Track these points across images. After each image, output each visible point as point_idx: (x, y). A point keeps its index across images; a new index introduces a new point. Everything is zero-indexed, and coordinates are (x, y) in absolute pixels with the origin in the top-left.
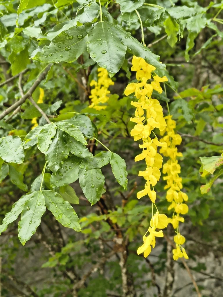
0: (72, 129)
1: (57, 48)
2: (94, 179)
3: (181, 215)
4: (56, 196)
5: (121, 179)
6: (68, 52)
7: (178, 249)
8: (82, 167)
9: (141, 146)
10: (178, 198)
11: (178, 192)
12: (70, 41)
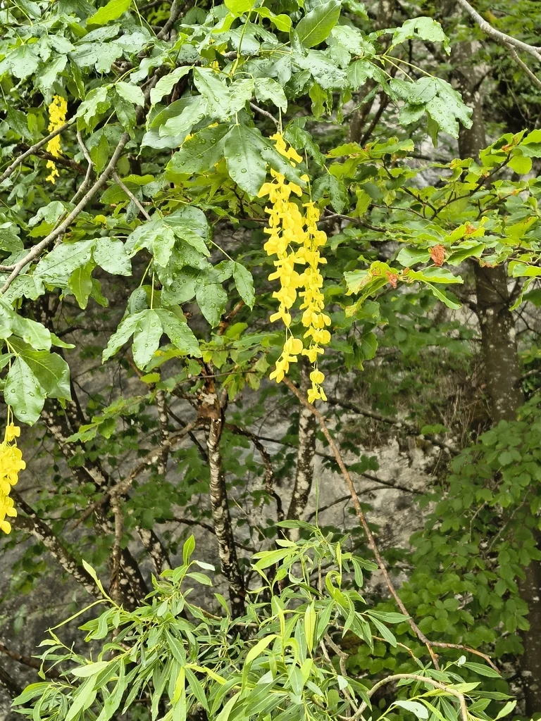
0: (191, 236)
1: (189, 155)
2: (215, 296)
3: (320, 346)
4: (171, 316)
5: (247, 298)
6: (201, 160)
7: (315, 389)
8: (199, 280)
9: (276, 263)
10: (317, 322)
11: (317, 313)
12: (202, 146)
